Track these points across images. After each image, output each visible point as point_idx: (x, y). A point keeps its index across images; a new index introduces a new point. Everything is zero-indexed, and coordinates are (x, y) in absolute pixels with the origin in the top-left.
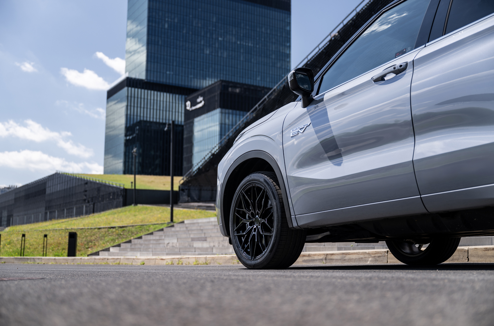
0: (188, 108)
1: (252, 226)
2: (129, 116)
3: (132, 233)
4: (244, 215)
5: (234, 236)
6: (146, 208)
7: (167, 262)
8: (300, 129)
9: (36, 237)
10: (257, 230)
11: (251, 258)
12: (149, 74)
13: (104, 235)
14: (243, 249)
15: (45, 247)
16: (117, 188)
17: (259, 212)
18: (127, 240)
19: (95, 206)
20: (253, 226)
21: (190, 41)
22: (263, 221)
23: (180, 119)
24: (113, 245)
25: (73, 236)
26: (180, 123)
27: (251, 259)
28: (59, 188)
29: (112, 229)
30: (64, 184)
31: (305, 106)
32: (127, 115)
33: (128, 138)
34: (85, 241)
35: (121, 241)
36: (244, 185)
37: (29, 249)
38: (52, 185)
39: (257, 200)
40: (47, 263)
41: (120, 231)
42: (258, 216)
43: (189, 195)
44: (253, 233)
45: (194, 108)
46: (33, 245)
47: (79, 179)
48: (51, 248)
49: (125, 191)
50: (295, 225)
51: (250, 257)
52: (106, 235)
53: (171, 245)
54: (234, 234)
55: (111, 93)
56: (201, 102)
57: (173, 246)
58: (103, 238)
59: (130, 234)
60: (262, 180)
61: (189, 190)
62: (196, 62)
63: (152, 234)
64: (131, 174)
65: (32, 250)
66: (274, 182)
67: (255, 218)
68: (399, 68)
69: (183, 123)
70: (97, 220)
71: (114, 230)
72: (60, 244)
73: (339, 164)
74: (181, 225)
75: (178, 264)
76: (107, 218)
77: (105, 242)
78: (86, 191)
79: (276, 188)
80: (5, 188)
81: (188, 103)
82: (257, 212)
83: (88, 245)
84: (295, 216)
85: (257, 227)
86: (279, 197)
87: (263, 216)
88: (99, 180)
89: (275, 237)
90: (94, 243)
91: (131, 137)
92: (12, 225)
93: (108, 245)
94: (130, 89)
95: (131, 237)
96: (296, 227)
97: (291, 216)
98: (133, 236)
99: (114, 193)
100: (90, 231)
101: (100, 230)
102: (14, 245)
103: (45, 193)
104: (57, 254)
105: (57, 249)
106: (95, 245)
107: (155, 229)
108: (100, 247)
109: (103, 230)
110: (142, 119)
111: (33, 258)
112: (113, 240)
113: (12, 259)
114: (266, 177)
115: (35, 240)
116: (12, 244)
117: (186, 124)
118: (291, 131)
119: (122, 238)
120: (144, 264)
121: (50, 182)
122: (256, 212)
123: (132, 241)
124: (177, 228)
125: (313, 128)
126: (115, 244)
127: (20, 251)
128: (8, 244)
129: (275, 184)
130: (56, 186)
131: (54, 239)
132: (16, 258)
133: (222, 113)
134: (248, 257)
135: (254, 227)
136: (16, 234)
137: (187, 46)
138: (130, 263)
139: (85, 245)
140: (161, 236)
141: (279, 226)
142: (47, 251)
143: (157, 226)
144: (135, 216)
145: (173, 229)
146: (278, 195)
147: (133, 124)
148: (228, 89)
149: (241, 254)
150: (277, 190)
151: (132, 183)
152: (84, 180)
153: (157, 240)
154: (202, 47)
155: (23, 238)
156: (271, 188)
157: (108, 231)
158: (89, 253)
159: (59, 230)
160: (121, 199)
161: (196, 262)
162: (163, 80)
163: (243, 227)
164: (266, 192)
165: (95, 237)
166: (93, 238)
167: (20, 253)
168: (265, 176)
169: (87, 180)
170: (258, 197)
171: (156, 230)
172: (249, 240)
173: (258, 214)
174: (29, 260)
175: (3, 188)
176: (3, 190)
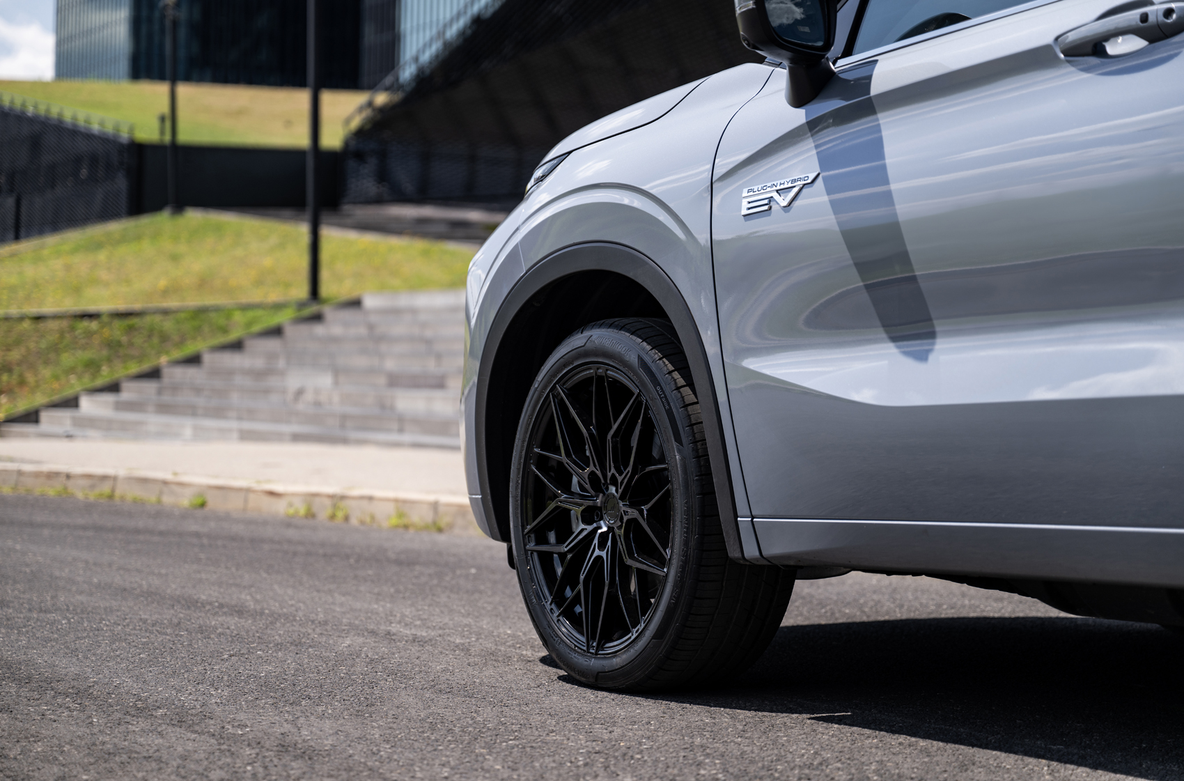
1: (590, 523)
3: (164, 338)
4: (563, 479)
5: (526, 551)
6: (218, 229)
7: (291, 505)
8: (777, 191)
10: (609, 543)
11: (588, 648)
13: (57, 344)
14: (559, 606)
16: (103, 140)
17: (620, 479)
18: (146, 366)
19: (24, 209)
20: (595, 525)
22: (633, 513)
24: (90, 385)
27: (585, 648)
29: (85, 324)
31: (799, 97)
35: (120, 371)
36: (565, 366)
39: (612, 432)
41: (117, 330)
42: (617, 491)
43: (383, 176)
44: (597, 553)
49: (138, 151)
50: (750, 551)
51: (584, 639)
52: (63, 345)
53: (309, 397)
54: (525, 545)
57: (318, 404)
58: (52, 356)
59: (155, 340)
60: (633, 359)
61: (383, 156)
63: (237, 346)
64: (160, 77)
66: (676, 375)
67: (604, 494)
68: (1161, 18)
70: (30, 272)
71: (94, 325)
73: (922, 357)
74: (348, 315)
75: (333, 517)
76: (68, 268)
77: (59, 372)
79: (683, 397)
82: (613, 474)
84: (753, 518)
85: (610, 529)
86: (694, 434)
87: (634, 495)
88: (36, 107)
89: (675, 585)
93: (74, 385)
95: (159, 354)
96: (757, 559)
97: (736, 516)
98: (167, 353)
99: (94, 160)
101: (41, 325)
106: (22, 383)
107: (249, 324)
109: (53, 325)
112: (93, 367)
114: (649, 347)
118: (745, 194)
119: (126, 359)
120: (203, 505)
122: (609, 475)
123: (166, 371)
124: (336, 325)
125: (829, 193)
126: (99, 382)
129: (681, 382)
134: (577, 640)
135: (600, 528)
138: (153, 499)
140: (272, 356)
141: (692, 543)
143: (259, 313)
144: (175, 258)
145: (319, 330)
146: (691, 425)
149: (550, 626)
150: (686, 406)
151: (162, 119)
153: (259, 375)
156: (665, 397)
157: (72, 329)
158: (2, 414)
160: (121, 183)
161: (401, 515)
163: (561, 523)
164: (647, 408)
165: (23, 349)
166: (15, 355)
168: (645, 344)
170: (615, 423)
171: (257, 328)
172: (582, 577)
173: (614, 481)
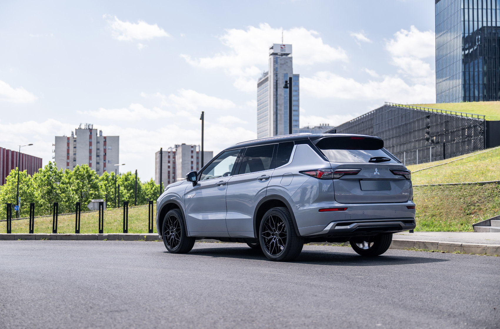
1: (172, 233)
4: (169, 227)
13: (492, 193)
14: (168, 243)
17: (175, 228)
22: (176, 232)
30: (397, 119)
33: (467, 52)
34: (464, 203)
36: (169, 214)
38: (380, 121)
39: (175, 223)
44: (172, 237)
47: (417, 111)
50: (189, 236)
54: (164, 235)
58: (491, 199)
67: (173, 230)
72: (427, 207)
78: (429, 127)
83: (469, 209)
89: (181, 241)
91: (471, 50)
97: (187, 231)
100: (469, 187)
101: (484, 186)
106: (480, 210)
121: (378, 117)
134: (170, 247)
141: (183, 236)
152: (425, 112)
157: (497, 188)
159: (421, 186)
164: (178, 221)
166: (475, 199)
169: (429, 113)
172: (170, 240)
175: (313, 127)
176: (314, 129)
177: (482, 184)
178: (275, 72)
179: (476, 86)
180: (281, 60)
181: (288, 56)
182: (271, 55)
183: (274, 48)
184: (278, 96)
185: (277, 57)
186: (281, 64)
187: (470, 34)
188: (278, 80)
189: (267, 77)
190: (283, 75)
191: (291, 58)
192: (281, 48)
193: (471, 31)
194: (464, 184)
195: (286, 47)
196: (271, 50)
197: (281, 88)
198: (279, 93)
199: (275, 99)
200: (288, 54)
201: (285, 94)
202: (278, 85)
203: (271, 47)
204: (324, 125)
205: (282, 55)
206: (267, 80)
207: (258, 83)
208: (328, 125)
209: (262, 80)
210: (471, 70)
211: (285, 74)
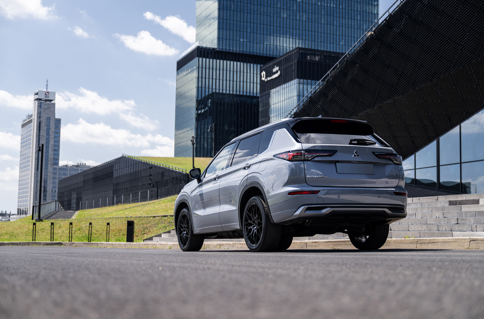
0: (263, 79)
2: (200, 89)
8: (196, 193)
9: (101, 224)
12: (221, 42)
15: (108, 233)
16: (179, 173)
19: (159, 192)
20: (184, 232)
21: (266, 4)
23: (256, 90)
24: (164, 232)
25: (130, 224)
26: (255, 95)
28: (126, 171)
30: (130, 167)
32: (198, 87)
33: (199, 112)
34: (142, 228)
35: (171, 228)
37: (96, 234)
38: (119, 168)
39: (185, 221)
40: (107, 247)
44: (184, 235)
45: (269, 79)
46: (99, 231)
47: (144, 163)
48: (113, 233)
50: (195, 233)
51: (183, 246)
52: (159, 223)
55: (181, 64)
56: (277, 72)
58: (157, 225)
62: (272, 27)
65: (98, 235)
69: (258, 95)
70: (156, 207)
71: (166, 218)
72: (121, 230)
77: (158, 229)
78: (151, 175)
80: (73, 166)
81: (264, 73)
83: (144, 231)
88: (163, 165)
90: (149, 229)
91: (203, 111)
92: (81, 209)
93: (161, 232)
94: (201, 59)
97: (194, 229)
99: (177, 178)
100: (146, 219)
101: (155, 218)
102: (83, 231)
103: (113, 176)
104: (118, 238)
105: (118, 234)
106: (150, 231)
108: (154, 233)
109: (157, 218)
110: (214, 91)
111: (97, 243)
112: (165, 227)
113: (82, 243)
115: (100, 226)
116: (82, 230)
117: (261, 97)
120: (171, 248)
121: (117, 165)
126: (166, 231)
127: (88, 236)
128: (78, 230)
130: (123, 169)
131: (116, 226)
132: (84, 243)
133: (299, 83)
136: (85, 221)
137: (262, 10)
139: (142, 231)
142: (110, 236)
147: (205, 97)
148: (306, 58)
152: (149, 164)
154: (279, 11)
155: (90, 225)
157: (161, 219)
158: (145, 238)
159: (121, 218)
162: (236, 49)
165: (150, 224)
166: (148, 225)
167: (88, 238)
169: (152, 165)
174: (94, 245)
175: (72, 166)
176: (72, 168)
177: (154, 217)
178: (39, 115)
179: (206, 140)
180: (44, 105)
181: (51, 102)
182: (36, 100)
183: (39, 94)
184: (41, 137)
185: (41, 103)
186: (44, 109)
187: (203, 98)
188: (41, 123)
189: (31, 119)
190: (46, 118)
191: (54, 104)
192: (46, 94)
193: (203, 96)
194: (145, 217)
195: (49, 94)
196: (36, 95)
197: (44, 130)
198: (41, 134)
199: (38, 139)
200: (51, 101)
201: (47, 135)
202: (41, 127)
203: (36, 93)
204: (82, 164)
205: (46, 101)
206: (31, 121)
207: (22, 124)
208: (85, 164)
209: (26, 122)
210: (202, 127)
211: (47, 118)
